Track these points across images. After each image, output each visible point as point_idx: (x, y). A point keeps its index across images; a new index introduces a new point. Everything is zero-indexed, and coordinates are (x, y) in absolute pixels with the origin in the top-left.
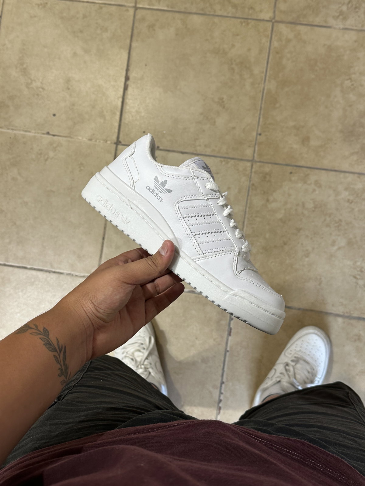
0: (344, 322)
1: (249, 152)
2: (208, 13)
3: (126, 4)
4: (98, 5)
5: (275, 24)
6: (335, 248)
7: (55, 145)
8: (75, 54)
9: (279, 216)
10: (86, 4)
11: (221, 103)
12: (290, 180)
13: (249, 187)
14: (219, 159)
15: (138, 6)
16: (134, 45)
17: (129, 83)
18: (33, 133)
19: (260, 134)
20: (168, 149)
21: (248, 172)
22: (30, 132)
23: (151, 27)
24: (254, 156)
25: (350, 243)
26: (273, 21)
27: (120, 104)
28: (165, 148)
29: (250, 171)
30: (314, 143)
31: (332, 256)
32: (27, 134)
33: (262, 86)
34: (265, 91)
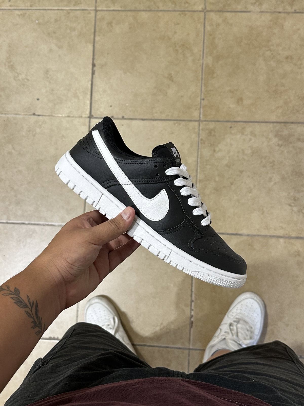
0: (285, 242)
1: (196, 114)
2: (153, 9)
3: (88, 8)
4: (66, 11)
5: (207, 13)
6: (272, 183)
7: (40, 123)
8: (51, 50)
9: (225, 162)
10: (56, 11)
11: (170, 78)
12: (231, 133)
13: (198, 142)
14: (172, 122)
15: (98, 9)
16: (97, 39)
17: (95, 68)
18: (22, 115)
19: (203, 99)
20: (131, 117)
21: (197, 130)
22: (19, 114)
23: (110, 24)
24: (200, 117)
25: (283, 178)
26: (205, 11)
27: (89, 86)
28: (129, 117)
29: (198, 129)
30: (246, 102)
31: (270, 190)
32: (18, 116)
33: (201, 61)
34: (204, 65)
